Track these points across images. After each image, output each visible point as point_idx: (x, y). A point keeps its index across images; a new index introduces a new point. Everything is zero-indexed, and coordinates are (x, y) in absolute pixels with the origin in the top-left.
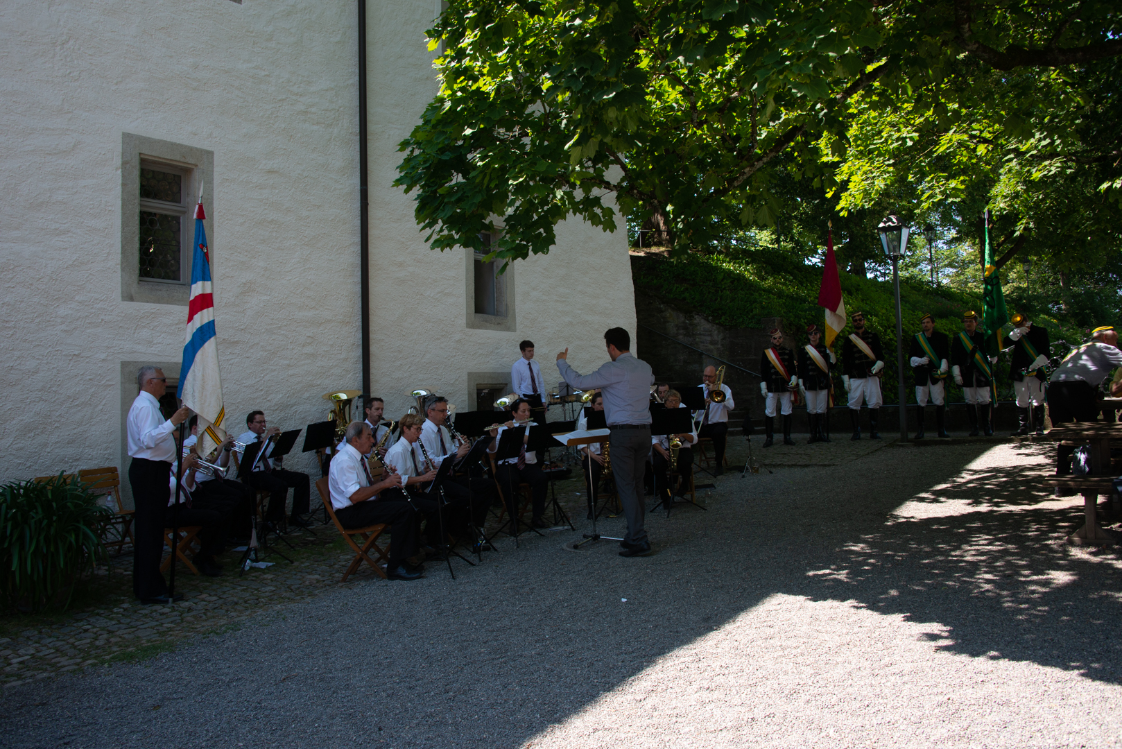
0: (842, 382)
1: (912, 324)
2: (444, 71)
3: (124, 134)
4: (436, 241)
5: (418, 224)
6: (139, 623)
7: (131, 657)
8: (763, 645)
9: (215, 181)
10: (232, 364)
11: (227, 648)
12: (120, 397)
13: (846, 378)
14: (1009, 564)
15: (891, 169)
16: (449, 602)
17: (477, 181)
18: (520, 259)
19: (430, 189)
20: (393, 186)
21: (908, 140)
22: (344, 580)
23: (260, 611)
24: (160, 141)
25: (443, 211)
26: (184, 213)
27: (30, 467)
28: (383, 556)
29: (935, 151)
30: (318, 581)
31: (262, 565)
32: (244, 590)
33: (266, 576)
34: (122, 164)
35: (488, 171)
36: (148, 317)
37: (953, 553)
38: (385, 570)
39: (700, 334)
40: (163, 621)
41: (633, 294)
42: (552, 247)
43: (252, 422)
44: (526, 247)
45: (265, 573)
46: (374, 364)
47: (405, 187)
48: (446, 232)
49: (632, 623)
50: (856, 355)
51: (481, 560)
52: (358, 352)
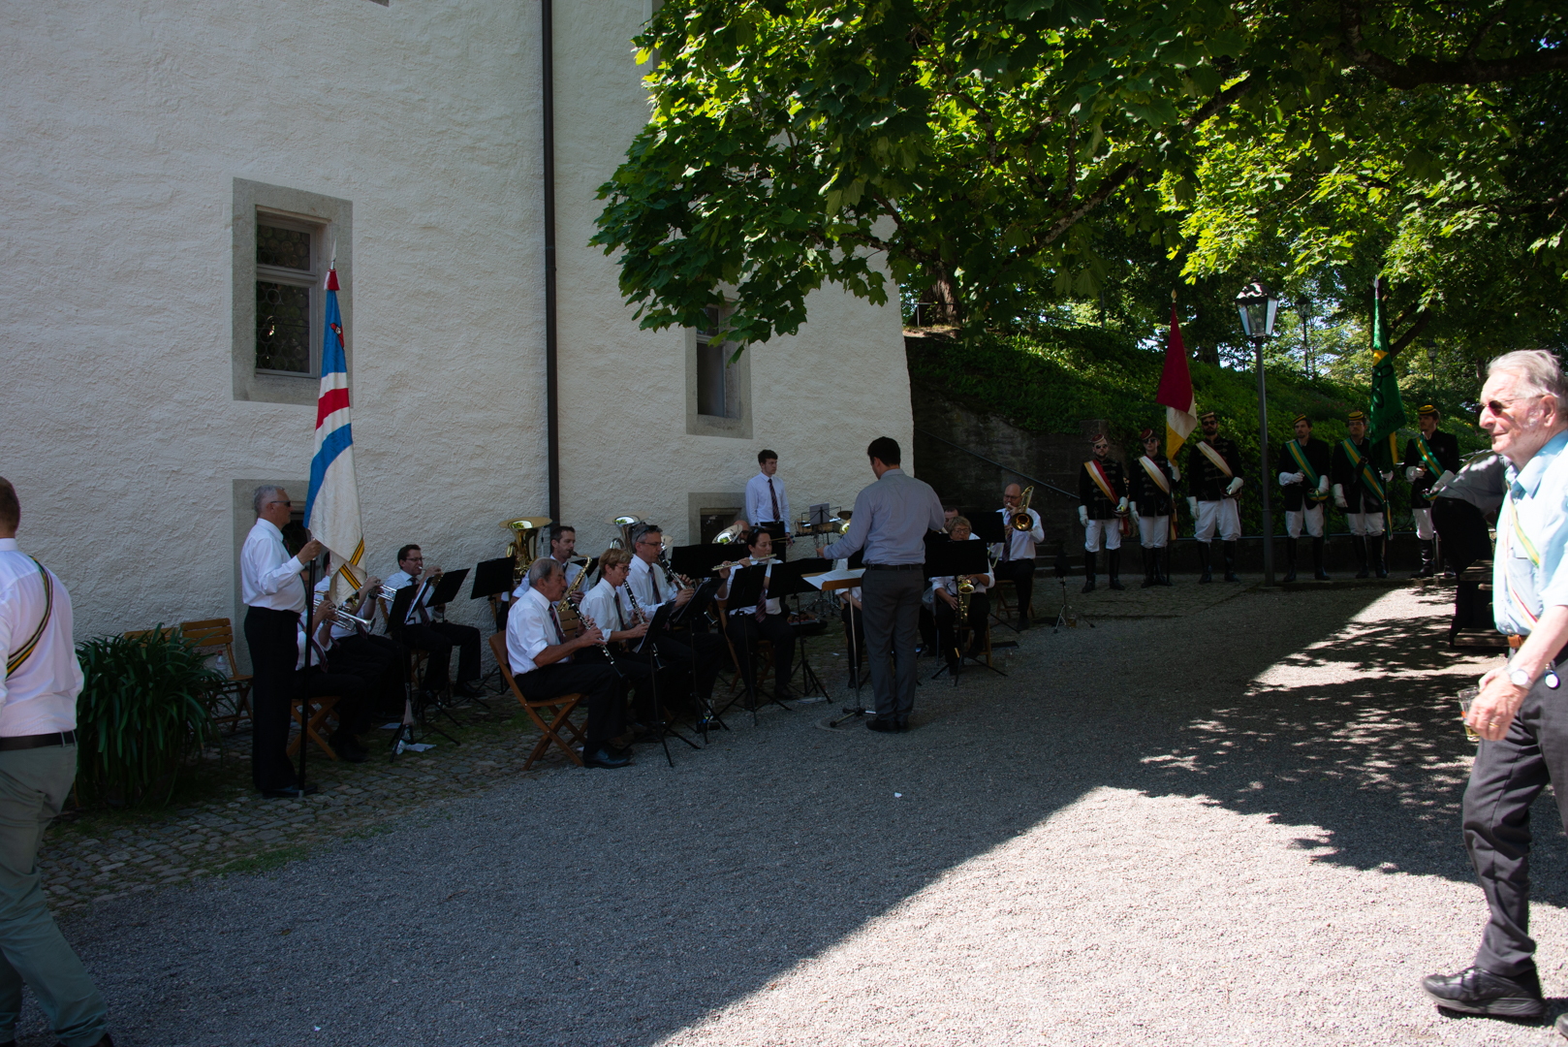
0: (1188, 506)
1: (1281, 429)
2: (657, 91)
3: (235, 180)
4: (647, 319)
5: (623, 295)
6: (261, 822)
7: (252, 866)
8: (1083, 855)
9: (354, 240)
10: (377, 483)
11: (376, 856)
12: (232, 526)
13: (1192, 500)
14: (1409, 748)
15: (1254, 221)
16: (666, 797)
17: (702, 237)
18: (759, 342)
19: (639, 249)
20: (590, 245)
21: (1277, 182)
22: (527, 767)
23: (418, 808)
24: (282, 189)
25: (657, 278)
26: (314, 283)
27: (118, 618)
28: (578, 736)
29: (1314, 197)
30: (493, 769)
31: (419, 747)
32: (395, 780)
33: (424, 762)
34: (234, 220)
35: (717, 224)
36: (268, 421)
37: (1335, 733)
38: (581, 755)
39: (998, 442)
40: (292, 820)
41: (909, 388)
42: (801, 326)
43: (405, 560)
44: (768, 325)
45: (422, 758)
46: (564, 482)
47: (605, 246)
48: (660, 307)
49: (909, 825)
50: (1207, 470)
51: (707, 742)
52: (545, 466)
